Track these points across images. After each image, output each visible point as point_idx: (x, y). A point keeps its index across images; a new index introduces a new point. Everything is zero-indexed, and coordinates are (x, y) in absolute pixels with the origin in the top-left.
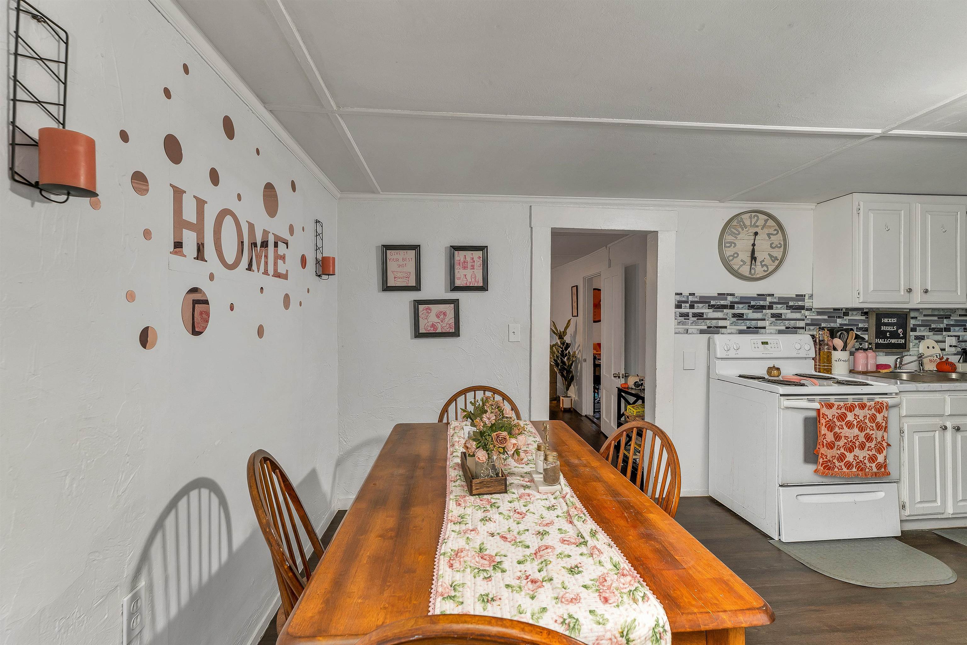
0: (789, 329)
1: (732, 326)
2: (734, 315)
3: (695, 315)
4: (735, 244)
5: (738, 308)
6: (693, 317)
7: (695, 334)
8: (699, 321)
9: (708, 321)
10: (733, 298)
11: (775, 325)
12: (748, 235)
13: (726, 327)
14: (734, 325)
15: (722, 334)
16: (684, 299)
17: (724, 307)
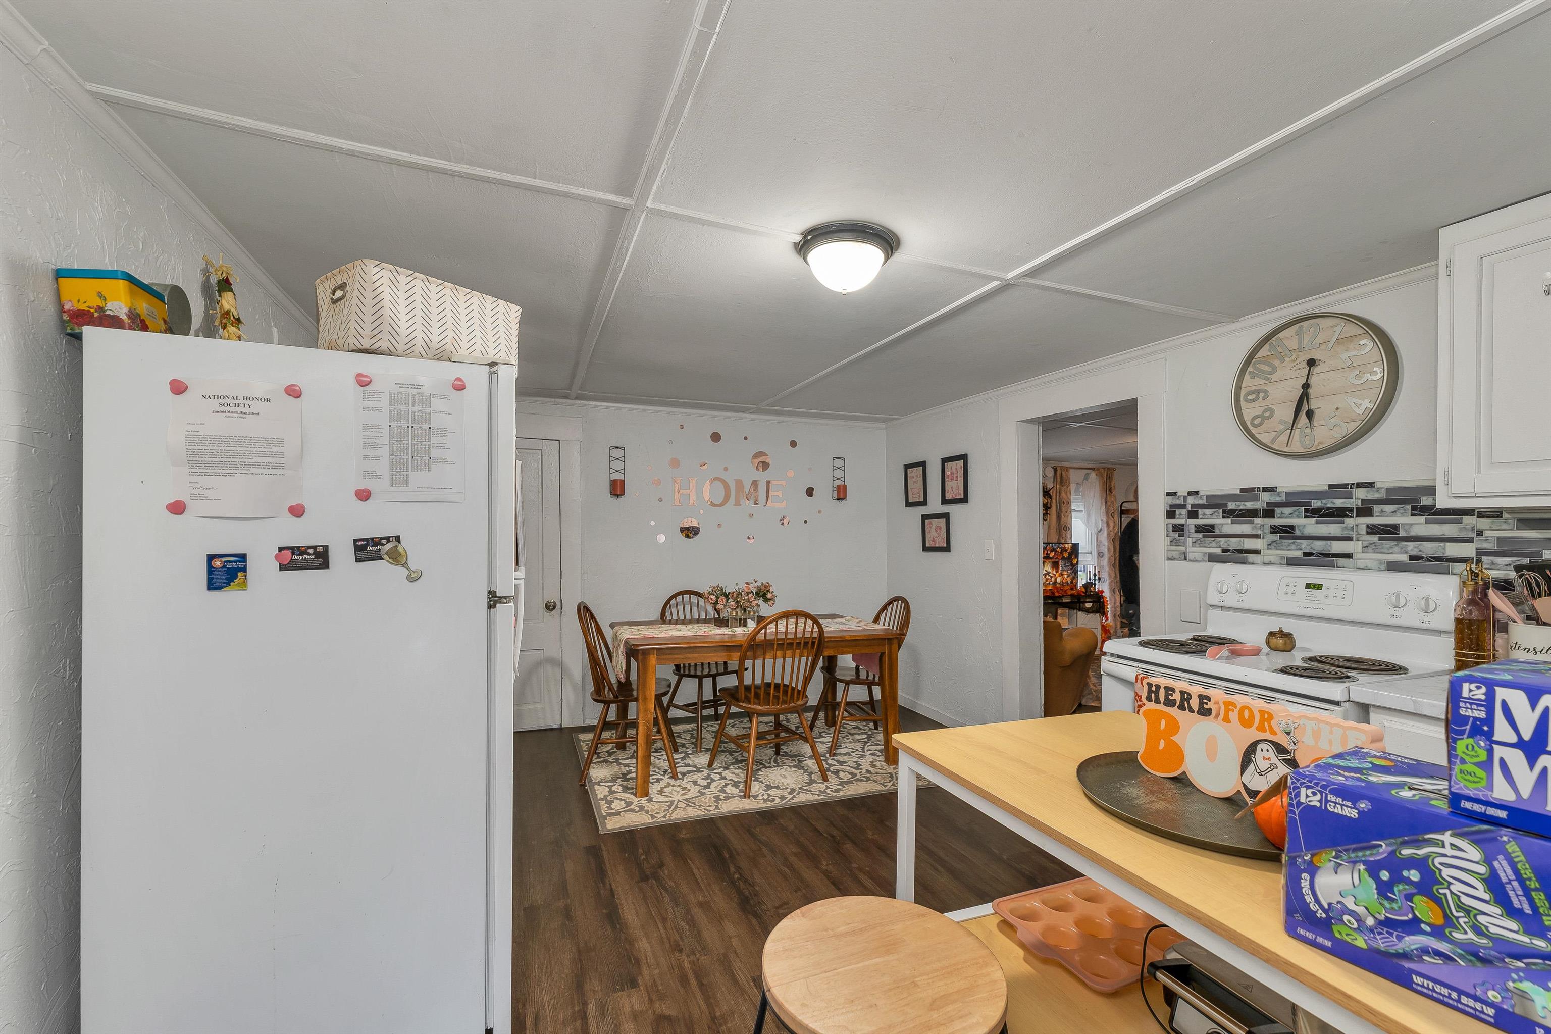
0: (1421, 562)
1: (1271, 549)
2: (1275, 530)
3: (1199, 529)
4: (1266, 392)
5: (1282, 515)
6: (1196, 532)
7: (1200, 561)
8: (1206, 539)
9: (1223, 540)
10: (1271, 495)
11: (1377, 551)
12: (1295, 368)
13: (1257, 552)
14: (1273, 547)
15: (1249, 563)
16: (1178, 502)
17: (1253, 513)
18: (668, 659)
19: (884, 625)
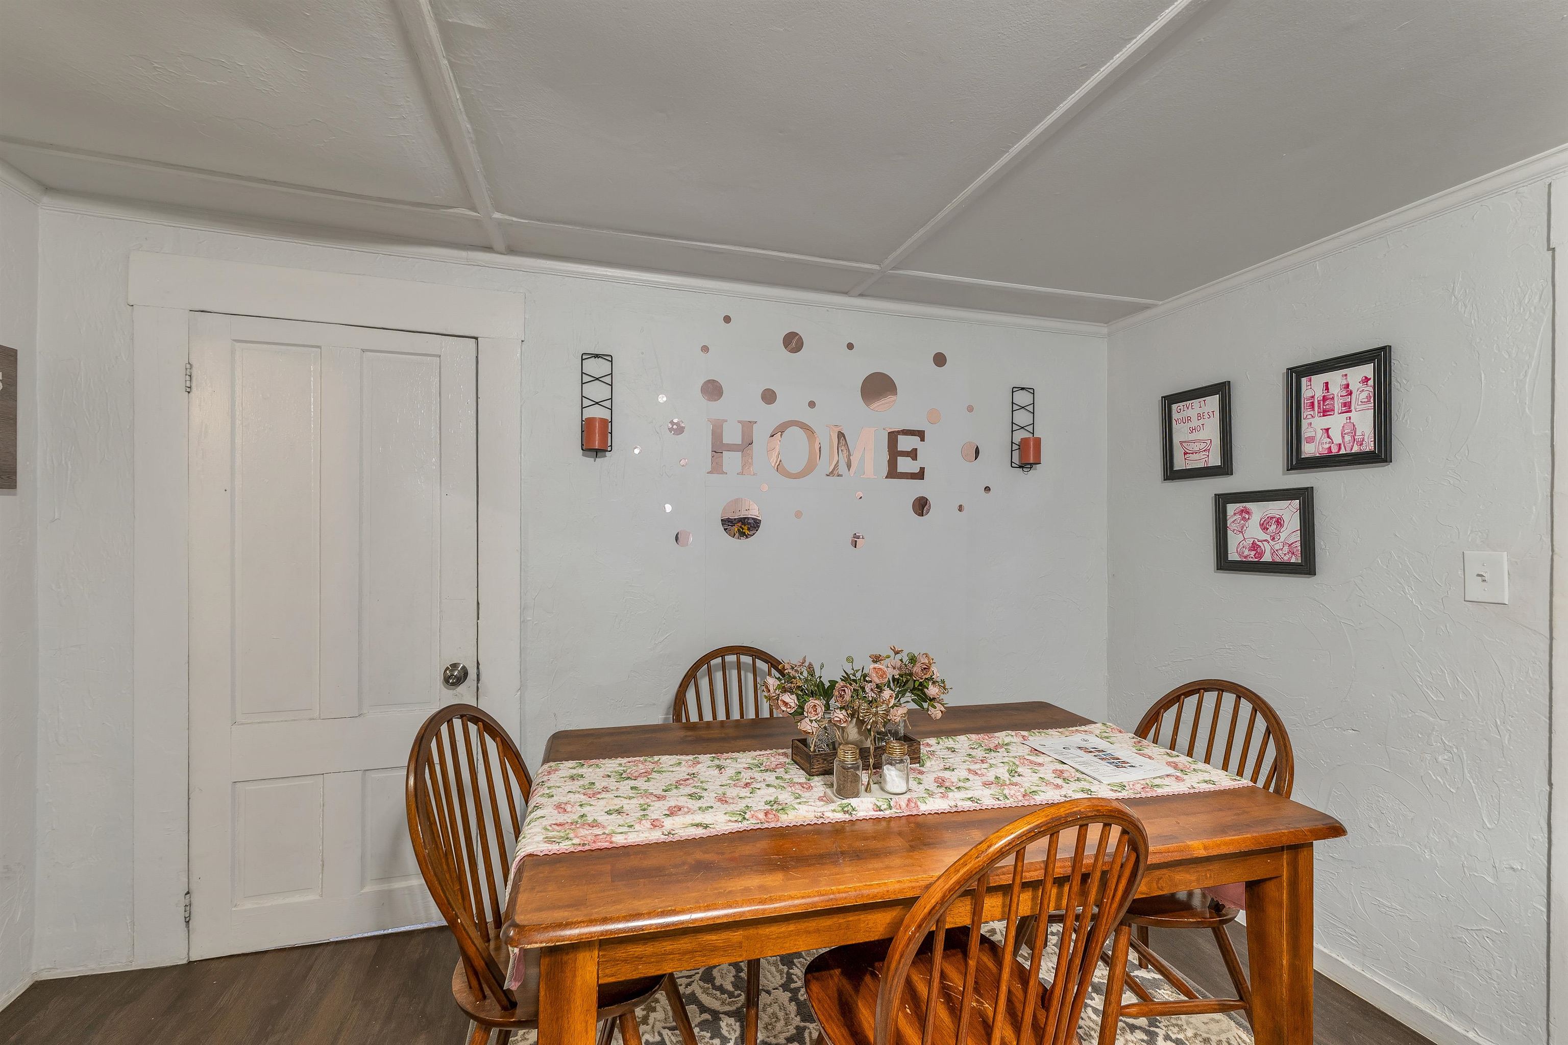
18: (640, 958)
19: (1240, 773)
